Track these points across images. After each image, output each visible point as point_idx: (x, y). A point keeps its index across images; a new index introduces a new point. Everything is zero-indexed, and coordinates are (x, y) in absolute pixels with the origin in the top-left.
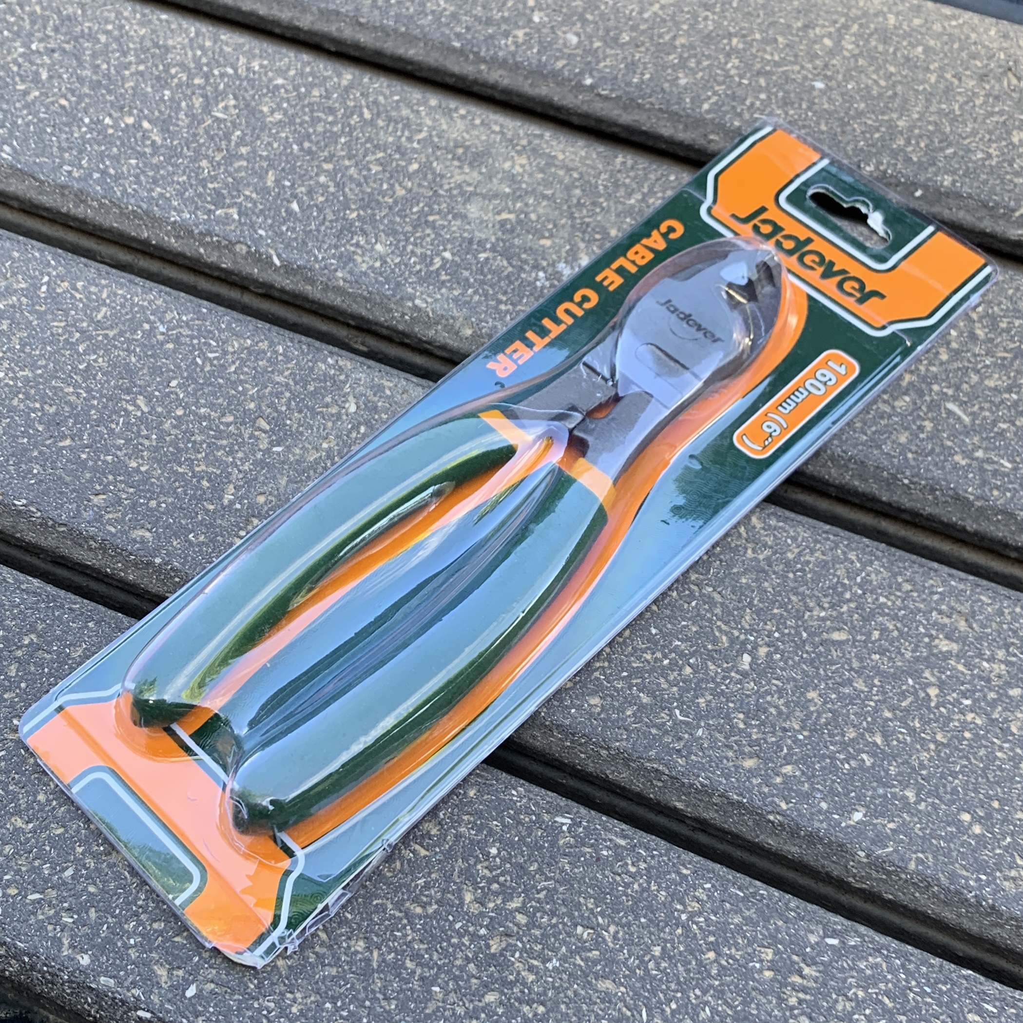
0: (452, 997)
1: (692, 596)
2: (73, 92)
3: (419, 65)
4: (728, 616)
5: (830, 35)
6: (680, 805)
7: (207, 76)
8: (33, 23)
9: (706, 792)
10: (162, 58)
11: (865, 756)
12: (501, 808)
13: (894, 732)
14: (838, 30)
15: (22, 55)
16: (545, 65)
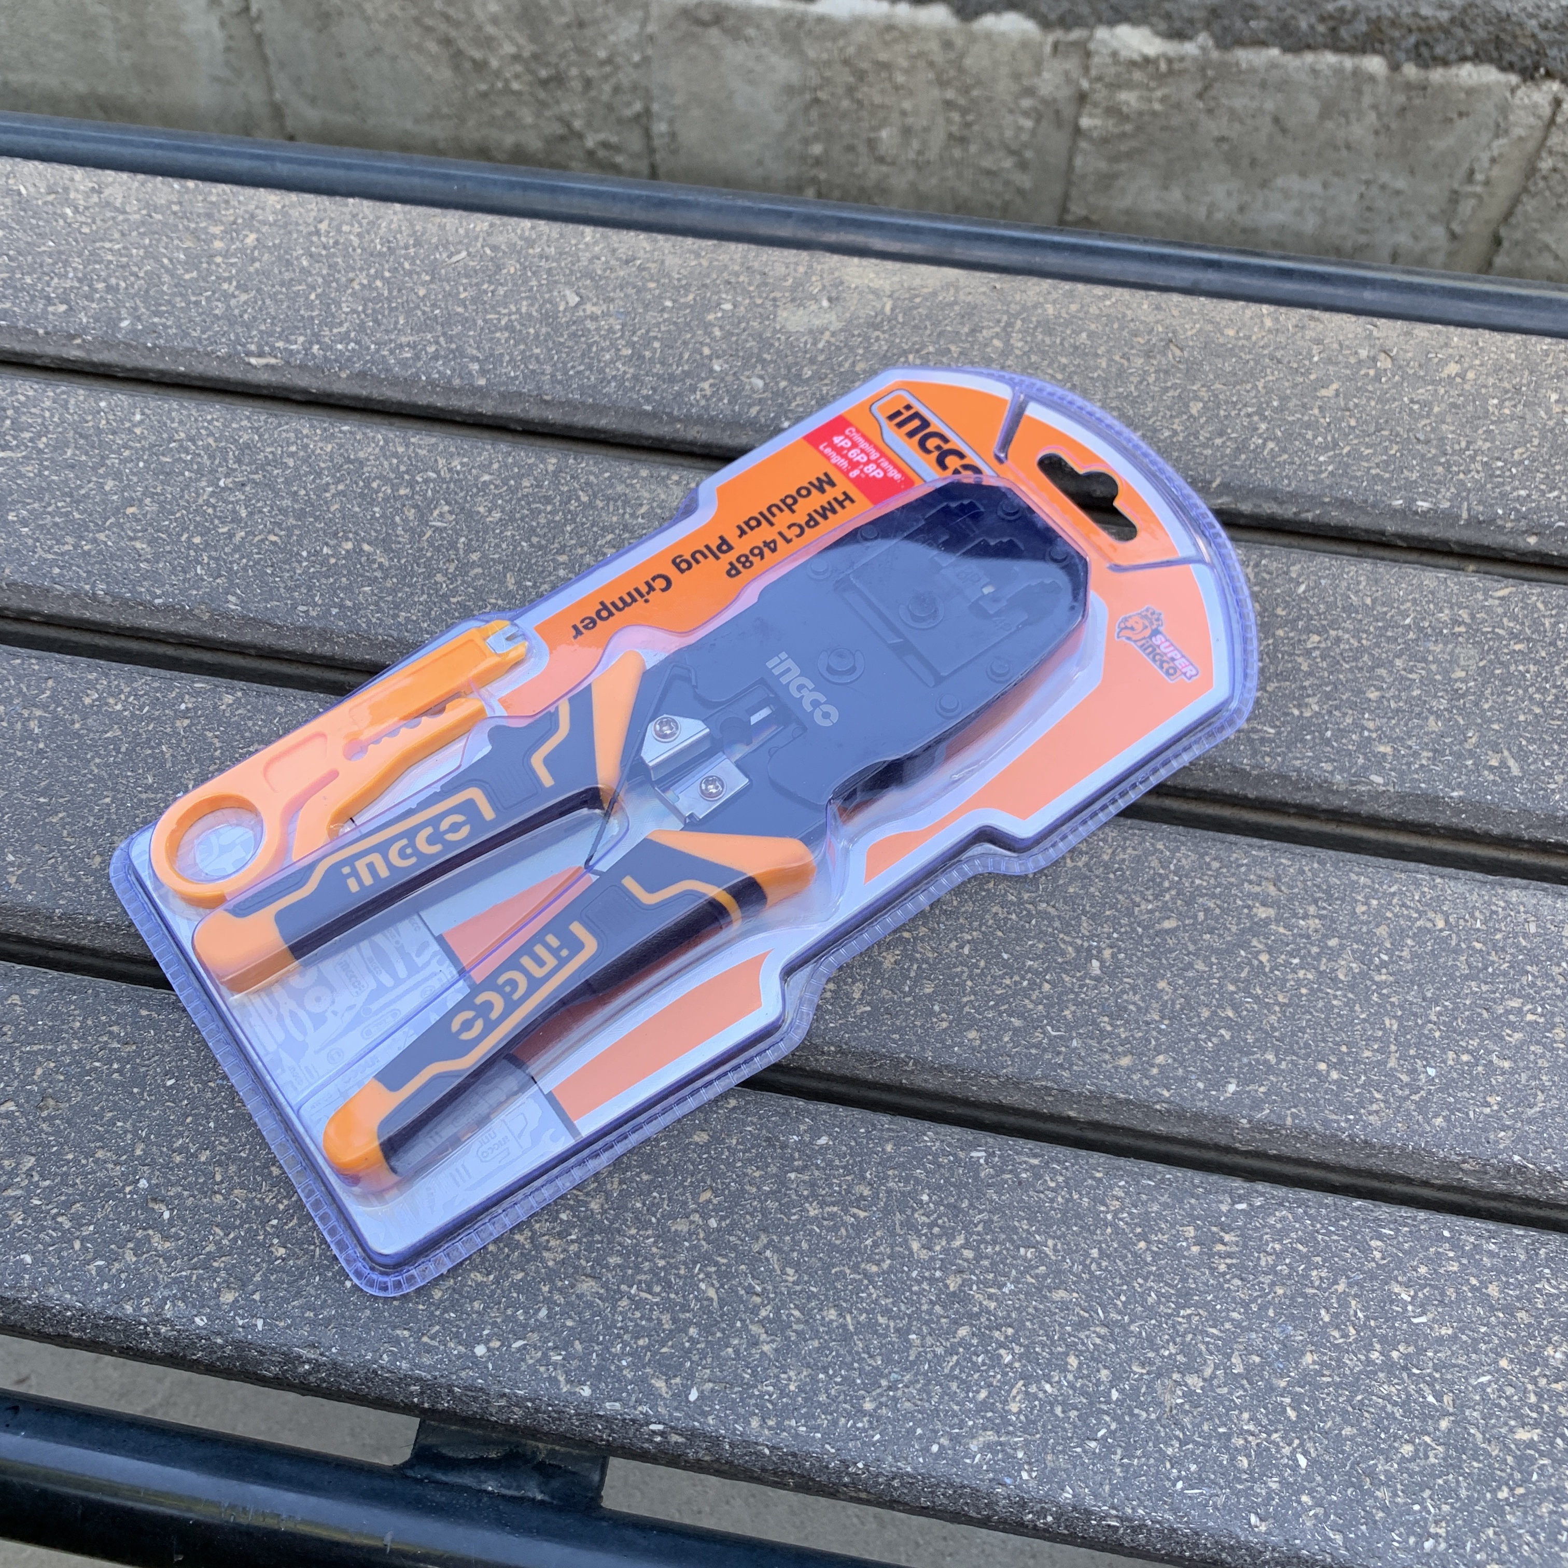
0: (929, 1340)
1: (1030, 916)
2: (279, 525)
3: (613, 433)
4: (1067, 927)
5: (997, 336)
6: (1072, 1114)
7: (412, 484)
8: (212, 457)
9: (1095, 1097)
10: (359, 473)
11: (1223, 1031)
12: (919, 1156)
13: (1241, 1003)
14: (1004, 329)
15: (212, 494)
16: (740, 414)
